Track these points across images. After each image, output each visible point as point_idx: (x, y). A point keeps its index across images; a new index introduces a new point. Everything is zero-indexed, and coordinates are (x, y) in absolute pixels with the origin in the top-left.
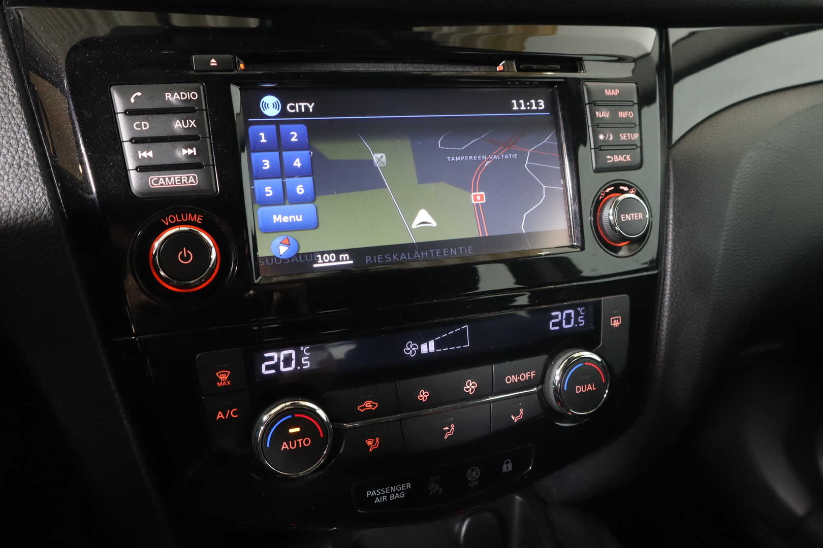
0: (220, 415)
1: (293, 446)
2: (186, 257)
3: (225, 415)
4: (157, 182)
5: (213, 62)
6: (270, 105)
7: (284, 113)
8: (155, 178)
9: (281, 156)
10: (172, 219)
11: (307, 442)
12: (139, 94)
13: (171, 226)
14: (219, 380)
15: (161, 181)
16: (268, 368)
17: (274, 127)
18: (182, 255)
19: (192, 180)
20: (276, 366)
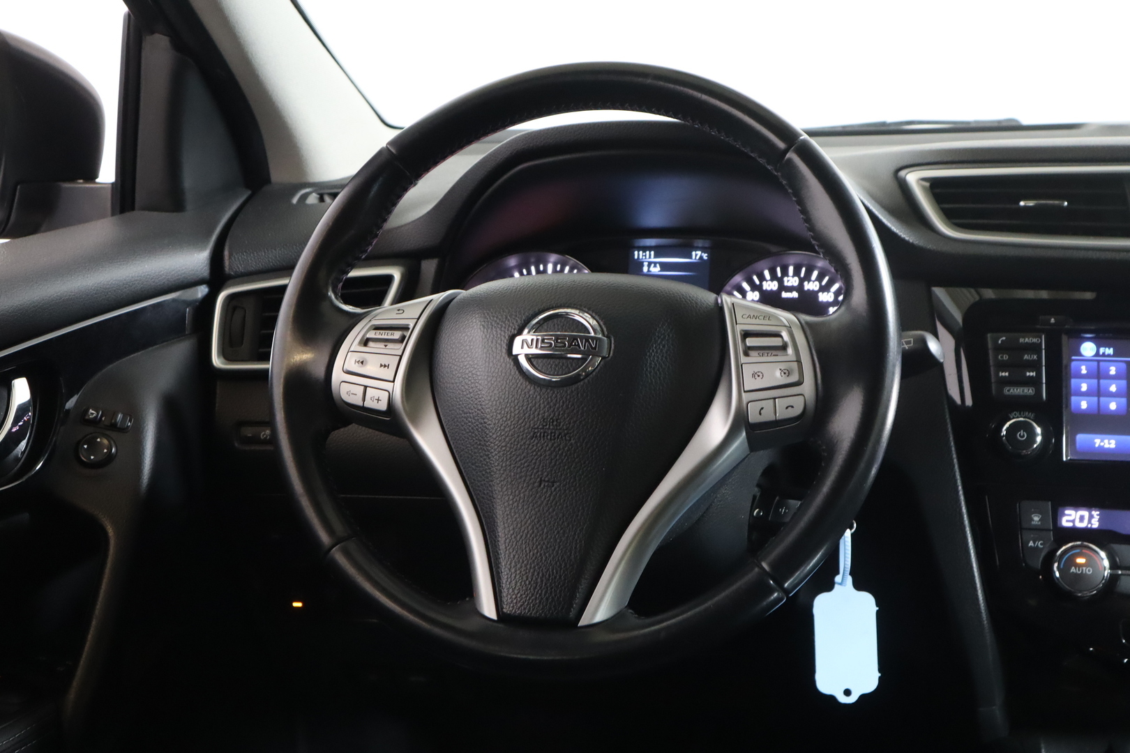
0: (1031, 544)
1: (1079, 570)
2: (1022, 435)
3: (1034, 543)
4: (1009, 391)
5: (1053, 320)
6: (1088, 349)
7: (1097, 354)
8: (1008, 388)
9: (1099, 383)
10: (1015, 414)
11: (1089, 571)
12: (1004, 338)
13: (1014, 418)
14: (1034, 521)
15: (1011, 391)
16: (1068, 521)
17: (1096, 363)
18: (1020, 435)
19: (1030, 391)
20: (1073, 521)
